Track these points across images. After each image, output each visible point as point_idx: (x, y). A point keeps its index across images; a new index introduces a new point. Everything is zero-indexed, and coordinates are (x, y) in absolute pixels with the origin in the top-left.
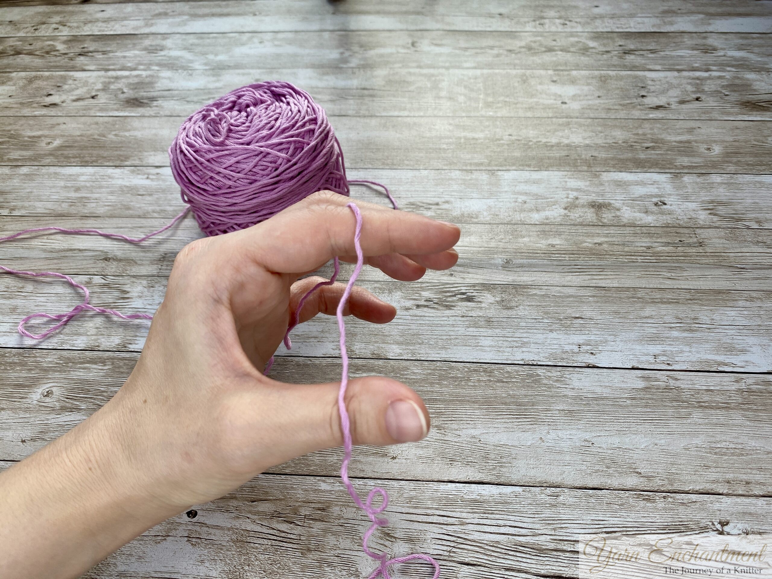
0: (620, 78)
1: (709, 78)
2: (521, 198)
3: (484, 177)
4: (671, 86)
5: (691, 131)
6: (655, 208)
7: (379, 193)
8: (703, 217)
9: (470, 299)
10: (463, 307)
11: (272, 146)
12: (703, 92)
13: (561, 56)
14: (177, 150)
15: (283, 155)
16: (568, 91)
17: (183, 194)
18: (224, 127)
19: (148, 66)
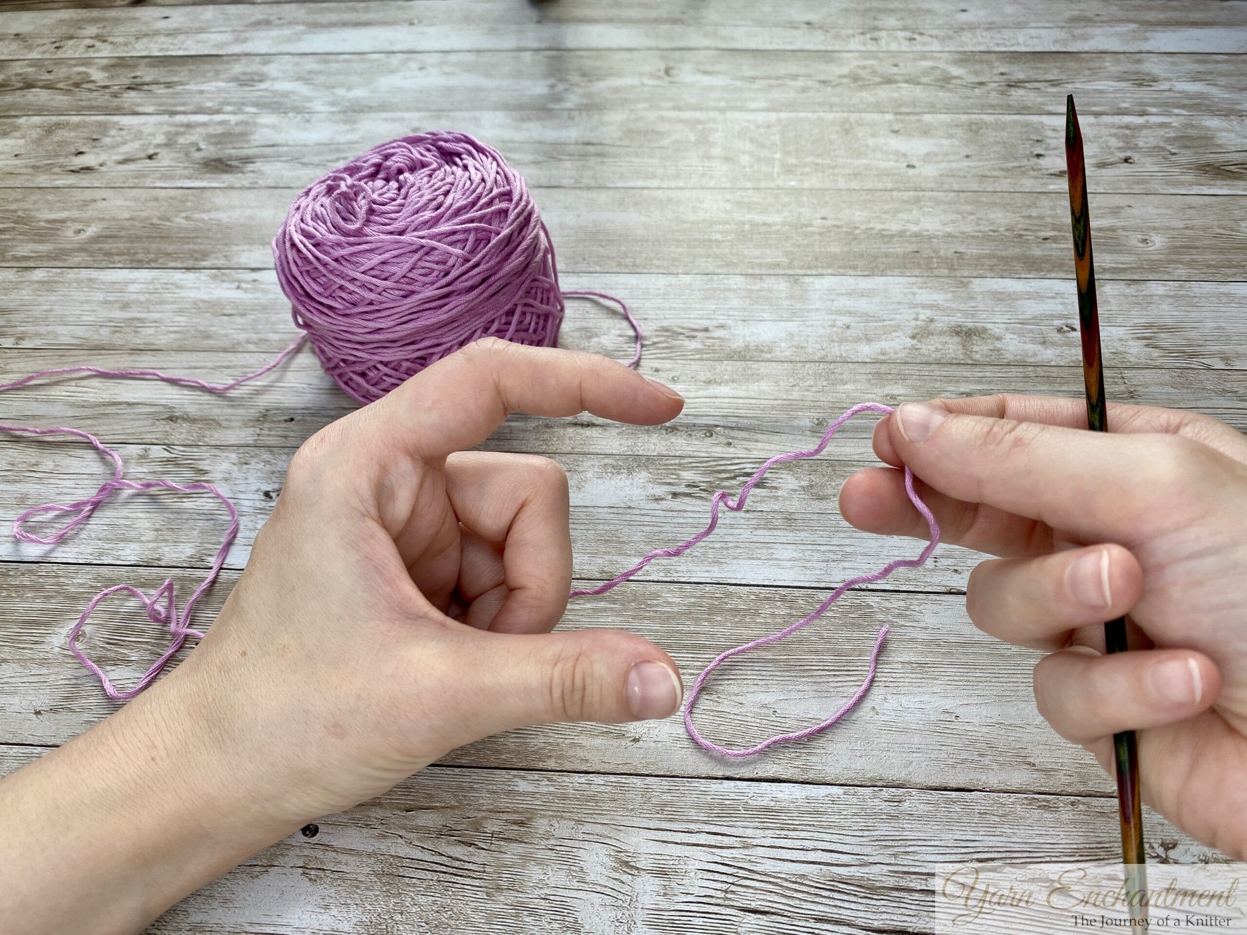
0: (1001, 127)
1: (1146, 126)
2: (842, 320)
3: (782, 286)
5: (1116, 211)
7: (613, 312)
8: (1135, 350)
11: (440, 237)
12: (1135, 148)
13: (906, 91)
14: (286, 243)
15: (457, 251)
16: (918, 146)
17: (295, 313)
18: (361, 205)
19: (239, 107)
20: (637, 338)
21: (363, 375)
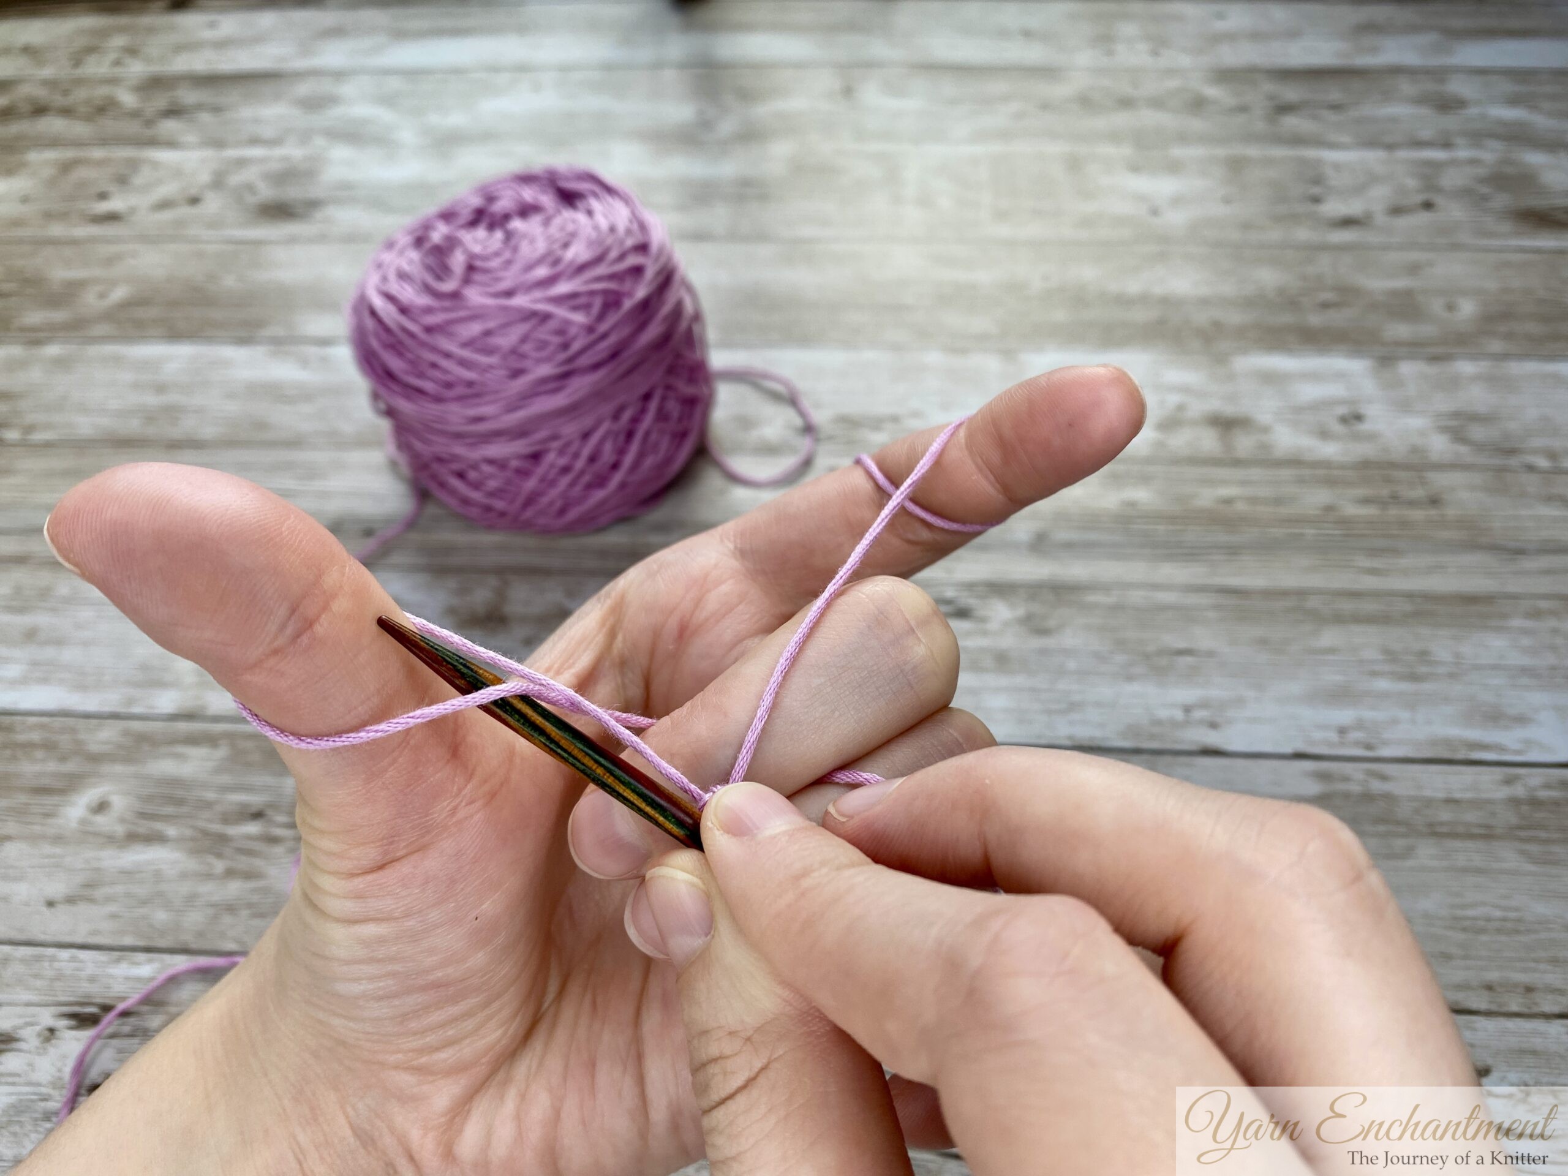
0: (1267, 162)
1: (1454, 162)
3: (990, 363)
4: (1373, 178)
5: (1414, 269)
6: (1340, 429)
8: (1439, 446)
9: (963, 613)
11: (559, 300)
12: (1439, 190)
13: (1149, 118)
14: (364, 308)
15: (579, 318)
16: (1163, 187)
17: (375, 396)
18: (458, 261)
19: (305, 136)
20: (808, 429)
21: (461, 475)
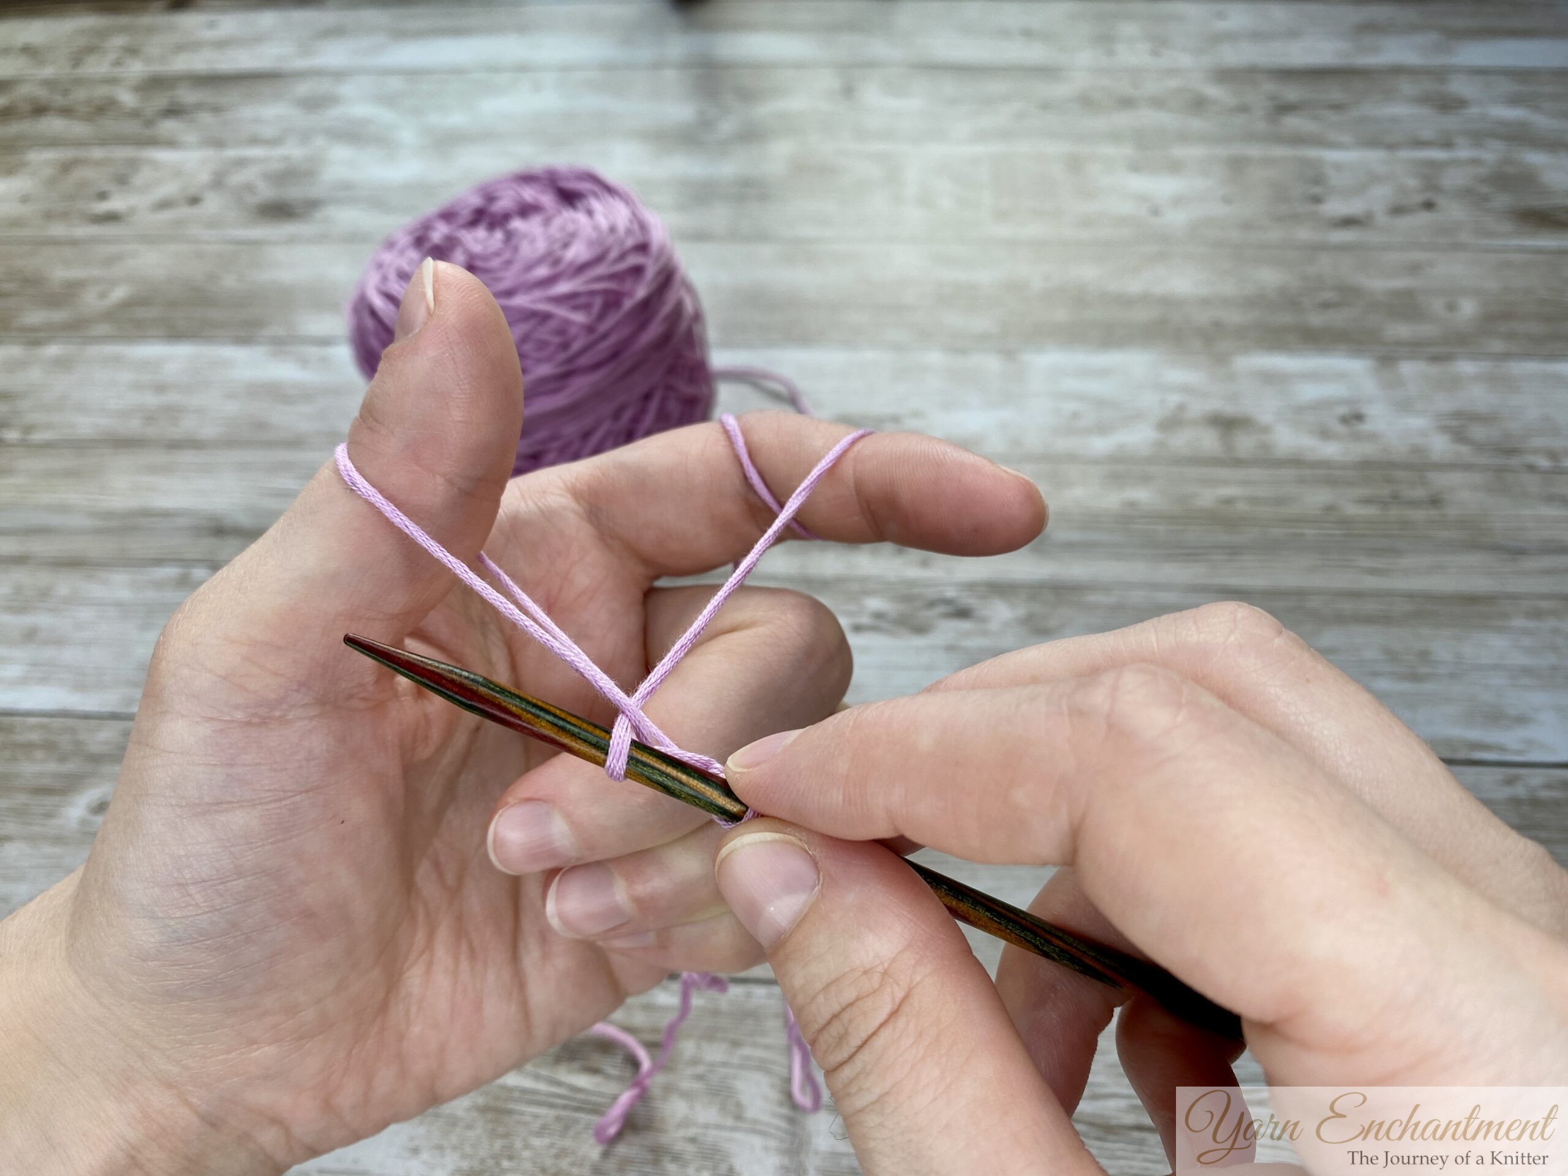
0: (1268, 162)
1: (1455, 162)
2: (1070, 406)
3: (991, 363)
4: (1374, 178)
5: (1414, 269)
6: (1341, 429)
7: (776, 396)
8: (1440, 446)
9: (963, 613)
10: (948, 630)
11: (559, 300)
12: (1440, 190)
13: (1150, 117)
14: (364, 309)
15: (579, 318)
16: (1164, 186)
19: (305, 136)
